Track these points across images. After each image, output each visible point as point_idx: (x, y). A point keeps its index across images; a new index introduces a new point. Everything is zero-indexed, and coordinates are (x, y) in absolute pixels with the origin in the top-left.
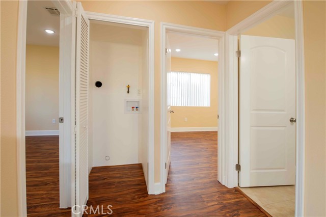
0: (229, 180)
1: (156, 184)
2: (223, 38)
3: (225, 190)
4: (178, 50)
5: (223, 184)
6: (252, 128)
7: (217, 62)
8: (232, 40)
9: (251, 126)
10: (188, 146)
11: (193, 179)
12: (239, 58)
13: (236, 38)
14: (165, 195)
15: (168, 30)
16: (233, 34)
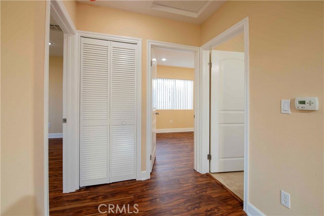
0: (202, 167)
1: (142, 172)
2: (198, 52)
3: (198, 175)
4: (164, 60)
5: (198, 171)
6: (221, 125)
7: (193, 69)
8: (205, 54)
9: (220, 123)
10: (172, 144)
11: (174, 169)
12: (210, 69)
13: (208, 52)
14: (149, 181)
15: (152, 46)
16: (206, 49)
